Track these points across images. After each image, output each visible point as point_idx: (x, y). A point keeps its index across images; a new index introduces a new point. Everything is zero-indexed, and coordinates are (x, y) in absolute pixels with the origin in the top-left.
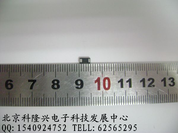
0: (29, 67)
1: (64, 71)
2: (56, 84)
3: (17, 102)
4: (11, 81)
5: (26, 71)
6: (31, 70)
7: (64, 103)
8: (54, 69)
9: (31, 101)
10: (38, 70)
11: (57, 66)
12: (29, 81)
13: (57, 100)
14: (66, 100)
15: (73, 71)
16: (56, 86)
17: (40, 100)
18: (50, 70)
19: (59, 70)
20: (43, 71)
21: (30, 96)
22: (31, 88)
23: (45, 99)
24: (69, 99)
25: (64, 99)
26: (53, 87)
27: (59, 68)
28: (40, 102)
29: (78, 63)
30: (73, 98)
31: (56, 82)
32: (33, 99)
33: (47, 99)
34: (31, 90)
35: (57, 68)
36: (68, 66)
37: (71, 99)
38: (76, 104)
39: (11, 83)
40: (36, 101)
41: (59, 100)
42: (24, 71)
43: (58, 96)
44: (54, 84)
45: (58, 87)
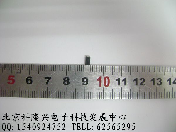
0: (45, 66)
1: (73, 70)
2: (66, 81)
3: (35, 94)
4: (31, 77)
5: (43, 70)
6: (47, 69)
7: (73, 95)
8: (66, 69)
9: (46, 94)
10: (53, 70)
11: (68, 66)
12: (46, 78)
13: (67, 94)
14: (74, 94)
15: (80, 71)
16: (66, 83)
17: (54, 93)
18: (62, 70)
19: (69, 70)
20: (56, 70)
21: (46, 90)
22: (47, 83)
23: (58, 93)
24: (76, 93)
25: (73, 93)
26: (64, 83)
27: (69, 68)
28: (54, 95)
29: (84, 65)
30: (80, 92)
31: (67, 79)
32: (48, 92)
33: (59, 93)
34: (47, 85)
35: (67, 68)
36: (77, 66)
37: (78, 93)
38: (82, 97)
39: (31, 79)
40: (50, 94)
41: (69, 94)
42: (41, 70)
43: (68, 90)
44: (65, 81)
45: (69, 83)
